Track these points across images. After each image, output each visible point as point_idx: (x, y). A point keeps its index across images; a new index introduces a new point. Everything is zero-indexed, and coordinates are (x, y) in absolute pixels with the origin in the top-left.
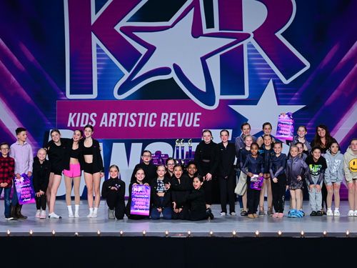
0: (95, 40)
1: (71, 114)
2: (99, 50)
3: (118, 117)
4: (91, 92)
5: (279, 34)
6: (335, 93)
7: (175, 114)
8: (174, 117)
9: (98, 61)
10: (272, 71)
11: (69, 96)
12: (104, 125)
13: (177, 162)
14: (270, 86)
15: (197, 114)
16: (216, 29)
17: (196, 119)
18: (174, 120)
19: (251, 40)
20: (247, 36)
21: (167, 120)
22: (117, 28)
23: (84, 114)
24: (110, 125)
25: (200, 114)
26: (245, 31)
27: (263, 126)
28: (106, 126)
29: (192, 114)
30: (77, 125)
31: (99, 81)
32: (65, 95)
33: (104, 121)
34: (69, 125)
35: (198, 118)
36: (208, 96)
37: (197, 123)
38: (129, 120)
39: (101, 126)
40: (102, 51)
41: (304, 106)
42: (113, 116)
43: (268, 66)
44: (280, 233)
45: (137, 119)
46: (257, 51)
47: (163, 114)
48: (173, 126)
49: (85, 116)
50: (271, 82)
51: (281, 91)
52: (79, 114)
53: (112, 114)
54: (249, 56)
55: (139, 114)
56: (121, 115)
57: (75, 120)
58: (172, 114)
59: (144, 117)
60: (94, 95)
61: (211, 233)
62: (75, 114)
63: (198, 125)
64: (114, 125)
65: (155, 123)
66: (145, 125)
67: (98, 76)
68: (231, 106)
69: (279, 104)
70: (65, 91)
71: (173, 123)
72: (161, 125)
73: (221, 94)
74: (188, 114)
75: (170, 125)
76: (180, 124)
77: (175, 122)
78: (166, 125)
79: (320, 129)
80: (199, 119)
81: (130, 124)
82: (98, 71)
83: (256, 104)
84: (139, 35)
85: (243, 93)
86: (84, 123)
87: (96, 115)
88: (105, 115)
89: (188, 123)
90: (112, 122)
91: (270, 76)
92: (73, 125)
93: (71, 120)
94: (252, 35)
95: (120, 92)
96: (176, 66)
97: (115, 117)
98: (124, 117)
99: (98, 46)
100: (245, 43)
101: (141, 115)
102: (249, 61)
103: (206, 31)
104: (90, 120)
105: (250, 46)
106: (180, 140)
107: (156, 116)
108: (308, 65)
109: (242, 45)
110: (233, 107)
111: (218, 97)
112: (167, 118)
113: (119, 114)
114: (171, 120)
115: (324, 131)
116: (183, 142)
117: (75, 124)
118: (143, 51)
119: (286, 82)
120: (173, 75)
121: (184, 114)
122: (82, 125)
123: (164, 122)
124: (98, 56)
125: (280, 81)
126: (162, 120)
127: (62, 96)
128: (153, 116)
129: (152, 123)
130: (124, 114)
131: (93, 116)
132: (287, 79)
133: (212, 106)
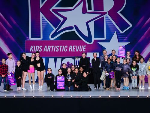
0: (41, 15)
1: (31, 46)
2: (43, 19)
3: (51, 47)
4: (40, 37)
5: (119, 12)
6: (143, 37)
7: (75, 46)
8: (75, 47)
9: (43, 24)
10: (116, 28)
11: (31, 39)
12: (45, 51)
13: (76, 66)
14: (115, 34)
15: (84, 46)
16: (92, 10)
17: (84, 48)
18: (75, 48)
19: (107, 15)
20: (106, 13)
21: (72, 49)
22: (51, 10)
23: (37, 46)
24: (48, 51)
25: (86, 46)
26: (105, 11)
27: (112, 51)
28: (46, 51)
29: (82, 46)
30: (34, 51)
31: (43, 32)
32: (29, 38)
33: (45, 49)
34: (30, 51)
37: (85, 50)
38: (56, 49)
39: (44, 51)
40: (45, 20)
41: (129, 43)
42: (49, 47)
43: (114, 26)
44: (119, 96)
45: (59, 48)
46: (109, 20)
47: (70, 46)
48: (75, 51)
49: (37, 47)
51: (120, 36)
52: (35, 46)
53: (49, 46)
54: (106, 22)
55: (60, 46)
56: (53, 46)
57: (33, 49)
58: (74, 46)
59: (62, 47)
60: (41, 38)
61: (90, 96)
62: (33, 46)
63: (85, 51)
64: (50, 51)
65: (67, 50)
66: (63, 51)
67: (43, 30)
69: (119, 42)
70: (29, 37)
71: (74, 50)
72: (69, 51)
73: (95, 38)
74: (81, 46)
75: (73, 51)
76: (77, 51)
77: (75, 50)
78: (71, 51)
79: (136, 52)
80: (85, 48)
81: (56, 50)
82: (43, 28)
84: (60, 13)
86: (37, 50)
87: (42, 47)
88: (46, 47)
89: (81, 50)
90: (49, 50)
91: (115, 30)
92: (32, 51)
93: (31, 49)
94: (108, 13)
95: (52, 37)
96: (75, 26)
98: (54, 47)
99: (43, 17)
100: (105, 16)
101: (61, 46)
102: (106, 24)
103: (88, 11)
104: (39, 49)
105: (107, 17)
106: (77, 57)
107: (67, 47)
108: (131, 25)
109: (104, 17)
110: (99, 43)
112: (72, 48)
114: (74, 48)
115: (138, 53)
116: (79, 58)
117: (33, 50)
118: (62, 19)
119: (122, 32)
120: (74, 30)
121: (79, 46)
123: (70, 50)
124: (43, 22)
125: (119, 32)
127: (27, 39)
128: (66, 47)
129: (66, 50)
130: (54, 46)
131: (41, 47)
132: (122, 31)
133: (91, 42)
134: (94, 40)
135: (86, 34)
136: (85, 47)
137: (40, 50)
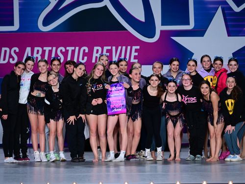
3: (44, 52)
7: (109, 48)
8: (108, 51)
14: (219, 14)
15: (134, 48)
17: (134, 54)
23: (4, 49)
25: (138, 47)
29: (129, 48)
31: (20, 10)
35: (135, 52)
36: (147, 27)
37: (135, 57)
42: (38, 51)
45: (65, 54)
47: (96, 48)
49: (6, 51)
50: (220, 10)
53: (36, 49)
56: (47, 49)
58: (106, 48)
59: (73, 52)
60: (16, 27)
65: (86, 58)
67: (20, 4)
68: (173, 38)
69: (229, 35)
72: (93, 61)
73: (162, 25)
74: (124, 48)
77: (110, 57)
80: (137, 54)
83: (203, 36)
85: (188, 23)
86: (4, 59)
87: (17, 50)
88: (28, 49)
90: (37, 58)
91: (219, 3)
95: (46, 22)
97: (40, 52)
98: (50, 52)
101: (70, 49)
104: (11, 56)
107: (87, 51)
110: (177, 39)
111: (159, 27)
112: (100, 52)
113: (45, 48)
119: (237, 9)
120: (106, 2)
121: (120, 48)
122: (2, 62)
125: (231, 9)
126: (95, 55)
128: (84, 50)
129: (83, 59)
130: (50, 48)
131: (15, 51)
132: (238, 6)
133: (152, 36)
134: (162, 32)
135: (140, 16)
136: (136, 51)
137: (13, 60)
